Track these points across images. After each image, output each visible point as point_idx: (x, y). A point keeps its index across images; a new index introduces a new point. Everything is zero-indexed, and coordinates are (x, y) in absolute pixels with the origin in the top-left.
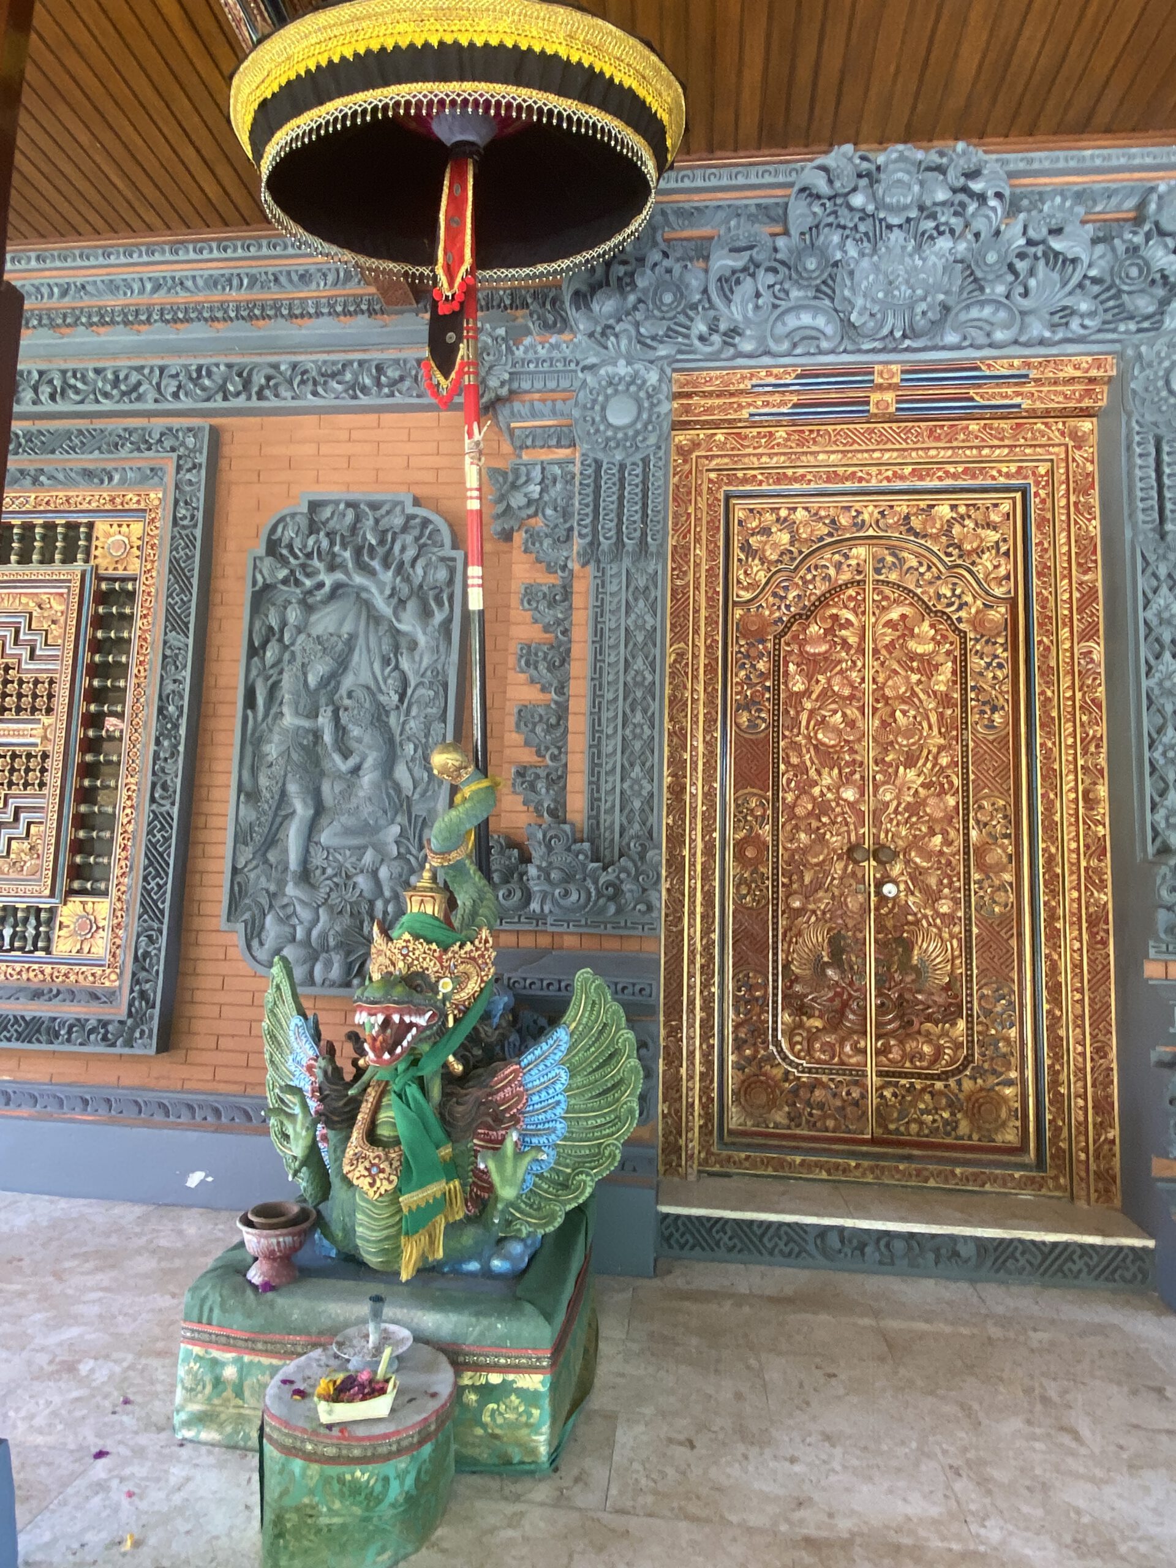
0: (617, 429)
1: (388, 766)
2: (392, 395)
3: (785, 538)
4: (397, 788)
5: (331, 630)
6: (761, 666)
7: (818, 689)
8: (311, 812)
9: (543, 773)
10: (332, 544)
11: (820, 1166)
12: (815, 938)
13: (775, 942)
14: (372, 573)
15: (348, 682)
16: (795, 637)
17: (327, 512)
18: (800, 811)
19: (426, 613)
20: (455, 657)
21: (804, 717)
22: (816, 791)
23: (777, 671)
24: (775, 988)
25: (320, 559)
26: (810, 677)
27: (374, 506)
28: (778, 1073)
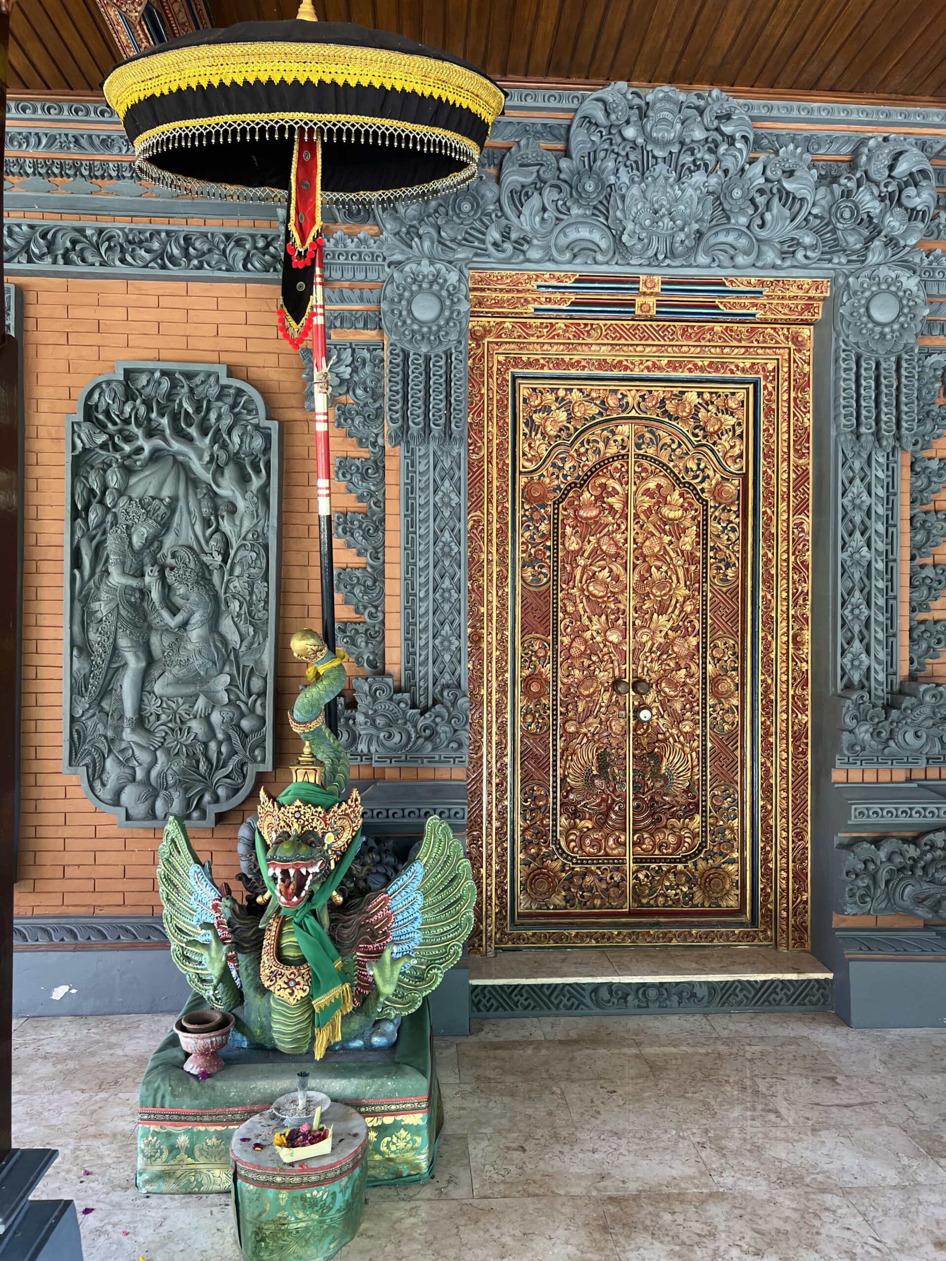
0: (421, 323)
1: (213, 622)
2: (200, 267)
3: (563, 416)
4: (224, 641)
5: (151, 492)
6: (543, 527)
7: (589, 548)
8: (143, 664)
9: (362, 628)
10: (150, 409)
11: (590, 936)
12: (586, 755)
13: (555, 761)
14: (189, 439)
15: (169, 541)
16: (571, 503)
17: (143, 380)
18: (573, 652)
19: (243, 480)
20: (274, 521)
21: (578, 572)
22: (588, 635)
23: (556, 533)
24: (555, 798)
25: (138, 425)
26: (583, 538)
27: (189, 376)
28: (557, 865)
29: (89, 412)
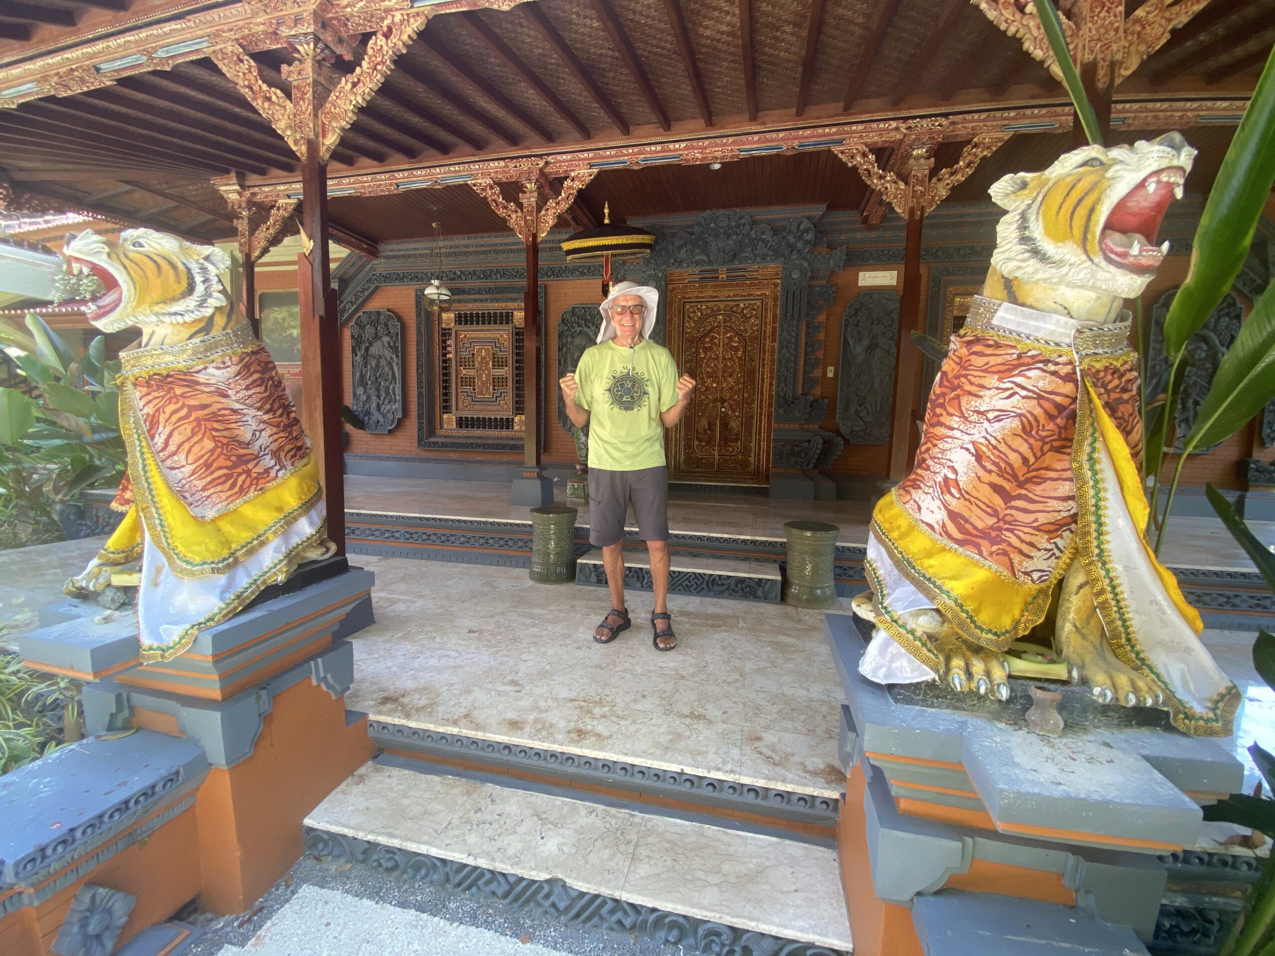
3: (700, 314)
6: (693, 350)
7: (708, 357)
10: (579, 319)
12: (704, 423)
14: (589, 327)
16: (702, 342)
17: (577, 310)
21: (704, 364)
22: (706, 384)
23: (697, 352)
24: (694, 435)
25: (576, 323)
26: (706, 353)
29: (563, 320)
